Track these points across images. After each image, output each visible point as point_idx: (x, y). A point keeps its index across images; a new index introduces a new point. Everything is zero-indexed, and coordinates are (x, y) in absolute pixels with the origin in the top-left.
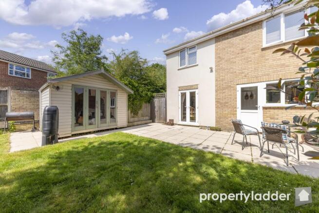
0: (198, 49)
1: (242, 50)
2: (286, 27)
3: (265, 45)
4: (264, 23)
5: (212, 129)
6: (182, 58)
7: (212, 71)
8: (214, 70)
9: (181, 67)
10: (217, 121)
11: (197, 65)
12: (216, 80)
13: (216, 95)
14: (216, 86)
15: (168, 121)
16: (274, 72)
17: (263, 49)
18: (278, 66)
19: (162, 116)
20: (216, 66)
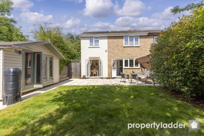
0: (100, 39)
1: (117, 45)
2: (130, 41)
3: (124, 46)
4: (124, 38)
5: (107, 78)
6: (91, 42)
7: (106, 52)
8: (107, 51)
9: (91, 47)
10: (108, 75)
11: (99, 47)
12: (108, 56)
13: (108, 63)
14: (108, 59)
15: (82, 77)
16: (127, 56)
17: (124, 47)
18: (128, 54)
19: (77, 74)
20: (108, 50)
